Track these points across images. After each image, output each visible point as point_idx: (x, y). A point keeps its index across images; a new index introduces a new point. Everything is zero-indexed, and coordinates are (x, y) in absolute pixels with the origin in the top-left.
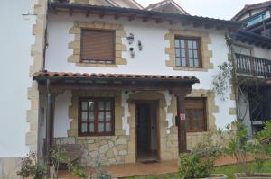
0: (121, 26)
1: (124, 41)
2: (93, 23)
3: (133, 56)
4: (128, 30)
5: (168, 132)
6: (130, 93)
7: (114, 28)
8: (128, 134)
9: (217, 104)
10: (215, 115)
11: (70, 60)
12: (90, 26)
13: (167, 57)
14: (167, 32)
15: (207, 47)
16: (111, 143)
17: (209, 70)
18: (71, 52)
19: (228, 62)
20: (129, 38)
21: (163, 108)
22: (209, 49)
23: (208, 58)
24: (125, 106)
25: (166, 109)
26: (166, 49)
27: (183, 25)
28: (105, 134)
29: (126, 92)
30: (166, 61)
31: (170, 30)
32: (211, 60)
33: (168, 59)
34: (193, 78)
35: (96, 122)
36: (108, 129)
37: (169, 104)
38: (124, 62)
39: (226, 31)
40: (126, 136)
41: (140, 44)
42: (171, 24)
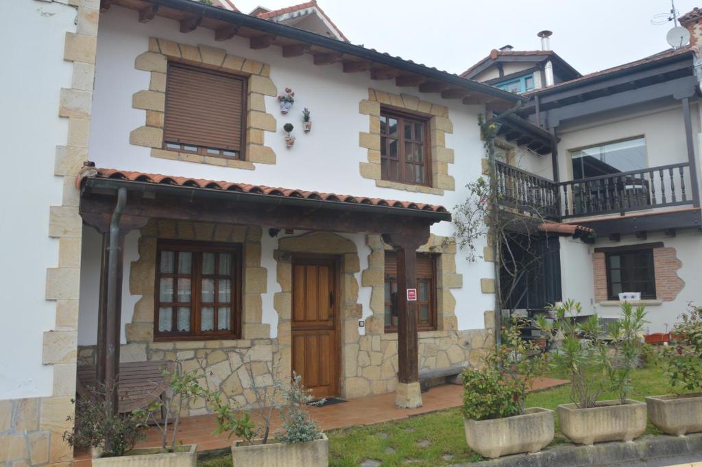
0: (264, 66)
1: (271, 106)
2: (198, 48)
3: (290, 144)
4: (281, 80)
5: (362, 331)
6: (282, 234)
7: (246, 69)
8: (274, 334)
9: (459, 271)
10: (454, 293)
11: (135, 138)
12: (190, 56)
13: (363, 155)
14: (365, 95)
15: (443, 141)
16: (235, 358)
17: (446, 192)
18: (140, 118)
19: (486, 179)
20: (281, 99)
21: (352, 274)
22: (448, 146)
23: (445, 164)
24: (269, 265)
25: (358, 276)
26: (362, 135)
27: (398, 84)
28: (216, 334)
29: (273, 233)
30: (362, 165)
31: (373, 92)
32: (452, 170)
33: (366, 161)
34: (441, 209)
35: (195, 305)
36: (224, 323)
37: (364, 265)
38: (269, 157)
39: (481, 109)
40: (271, 341)
41: (307, 118)
42: (374, 77)
